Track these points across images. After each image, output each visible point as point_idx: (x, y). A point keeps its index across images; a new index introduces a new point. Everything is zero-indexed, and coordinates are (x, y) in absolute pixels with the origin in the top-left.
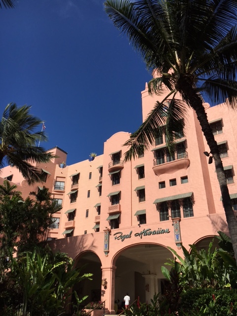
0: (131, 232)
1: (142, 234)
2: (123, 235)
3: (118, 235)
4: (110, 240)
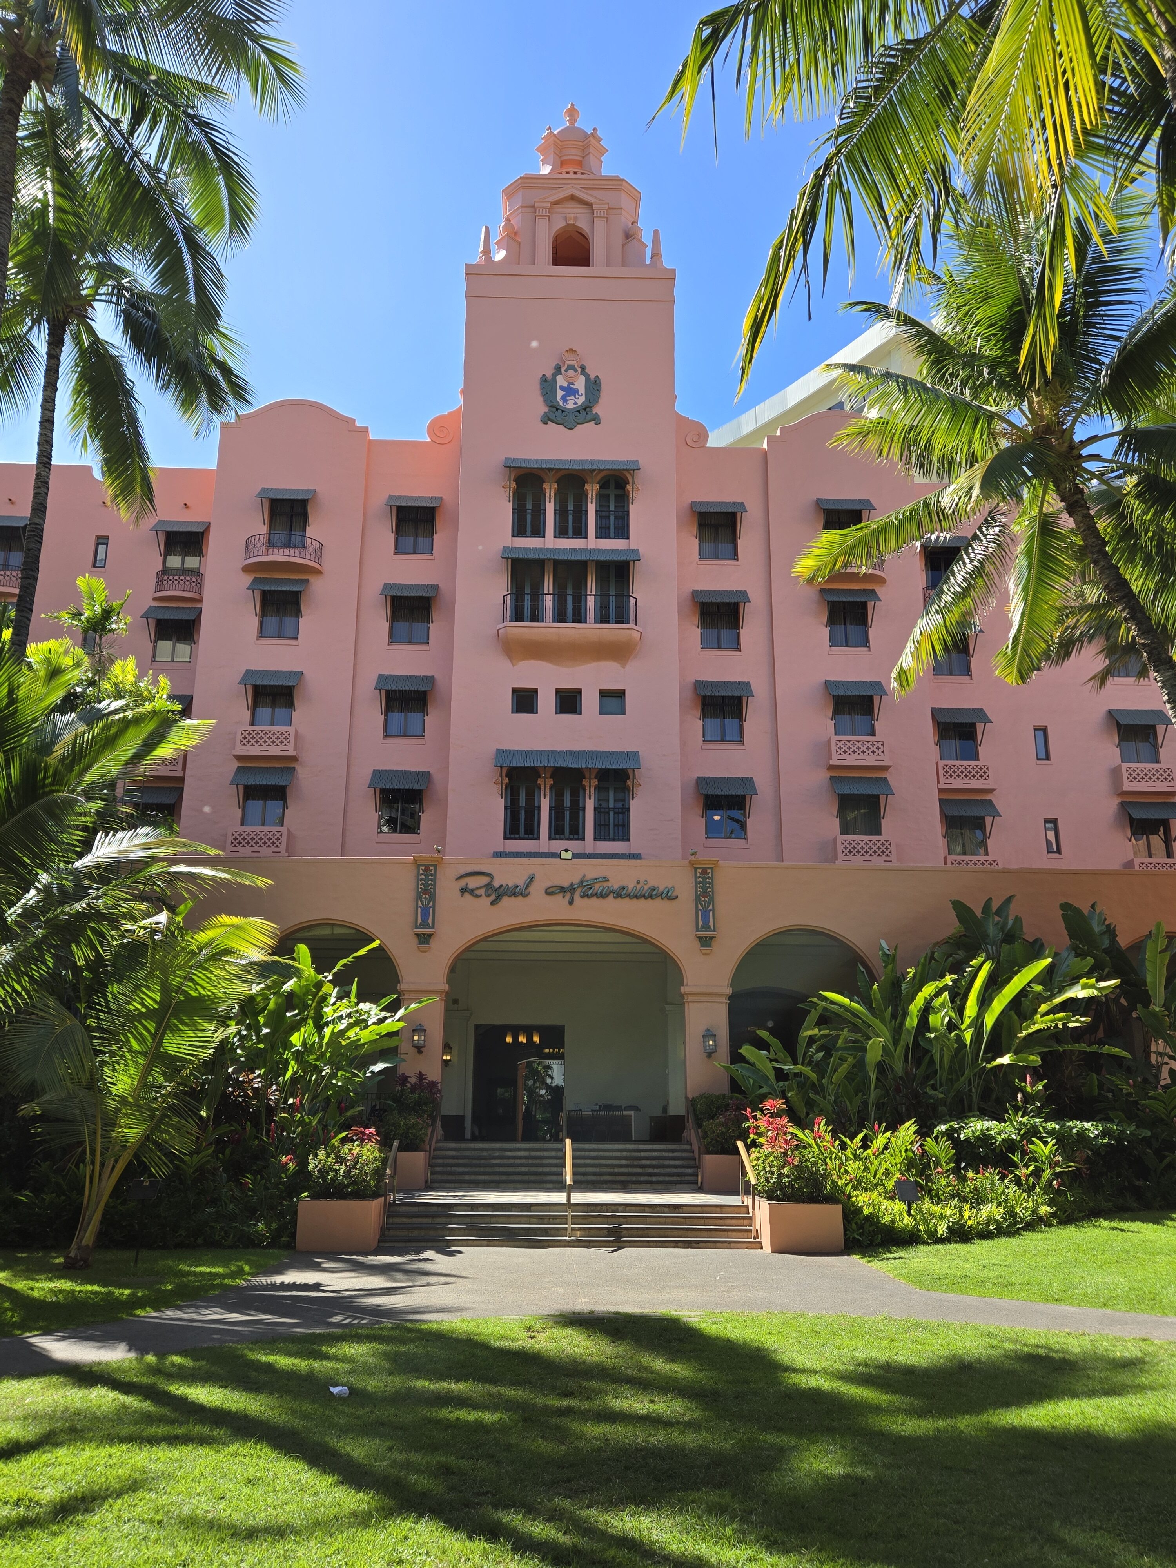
0: (532, 879)
1: (572, 889)
2: (496, 884)
3: (473, 883)
4: (440, 893)
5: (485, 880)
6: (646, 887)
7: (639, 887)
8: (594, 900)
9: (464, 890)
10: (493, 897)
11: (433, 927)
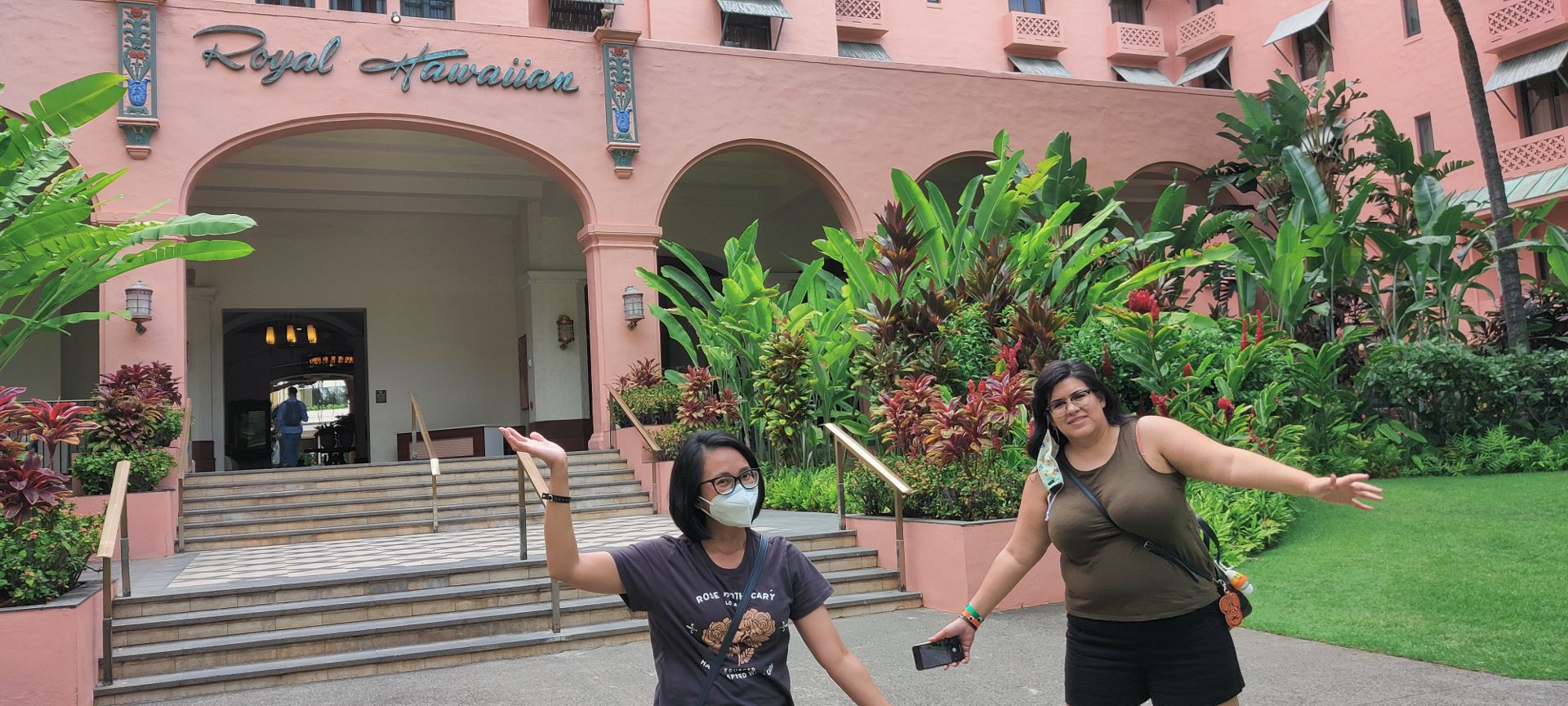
0: (335, 45)
3: (228, 46)
4: (164, 59)
5: (248, 43)
6: (529, 73)
7: (517, 70)
8: (444, 88)
9: (211, 58)
10: (266, 72)
11: (155, 115)
